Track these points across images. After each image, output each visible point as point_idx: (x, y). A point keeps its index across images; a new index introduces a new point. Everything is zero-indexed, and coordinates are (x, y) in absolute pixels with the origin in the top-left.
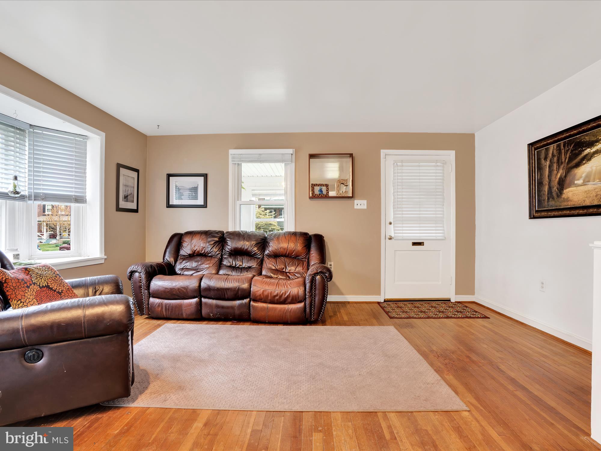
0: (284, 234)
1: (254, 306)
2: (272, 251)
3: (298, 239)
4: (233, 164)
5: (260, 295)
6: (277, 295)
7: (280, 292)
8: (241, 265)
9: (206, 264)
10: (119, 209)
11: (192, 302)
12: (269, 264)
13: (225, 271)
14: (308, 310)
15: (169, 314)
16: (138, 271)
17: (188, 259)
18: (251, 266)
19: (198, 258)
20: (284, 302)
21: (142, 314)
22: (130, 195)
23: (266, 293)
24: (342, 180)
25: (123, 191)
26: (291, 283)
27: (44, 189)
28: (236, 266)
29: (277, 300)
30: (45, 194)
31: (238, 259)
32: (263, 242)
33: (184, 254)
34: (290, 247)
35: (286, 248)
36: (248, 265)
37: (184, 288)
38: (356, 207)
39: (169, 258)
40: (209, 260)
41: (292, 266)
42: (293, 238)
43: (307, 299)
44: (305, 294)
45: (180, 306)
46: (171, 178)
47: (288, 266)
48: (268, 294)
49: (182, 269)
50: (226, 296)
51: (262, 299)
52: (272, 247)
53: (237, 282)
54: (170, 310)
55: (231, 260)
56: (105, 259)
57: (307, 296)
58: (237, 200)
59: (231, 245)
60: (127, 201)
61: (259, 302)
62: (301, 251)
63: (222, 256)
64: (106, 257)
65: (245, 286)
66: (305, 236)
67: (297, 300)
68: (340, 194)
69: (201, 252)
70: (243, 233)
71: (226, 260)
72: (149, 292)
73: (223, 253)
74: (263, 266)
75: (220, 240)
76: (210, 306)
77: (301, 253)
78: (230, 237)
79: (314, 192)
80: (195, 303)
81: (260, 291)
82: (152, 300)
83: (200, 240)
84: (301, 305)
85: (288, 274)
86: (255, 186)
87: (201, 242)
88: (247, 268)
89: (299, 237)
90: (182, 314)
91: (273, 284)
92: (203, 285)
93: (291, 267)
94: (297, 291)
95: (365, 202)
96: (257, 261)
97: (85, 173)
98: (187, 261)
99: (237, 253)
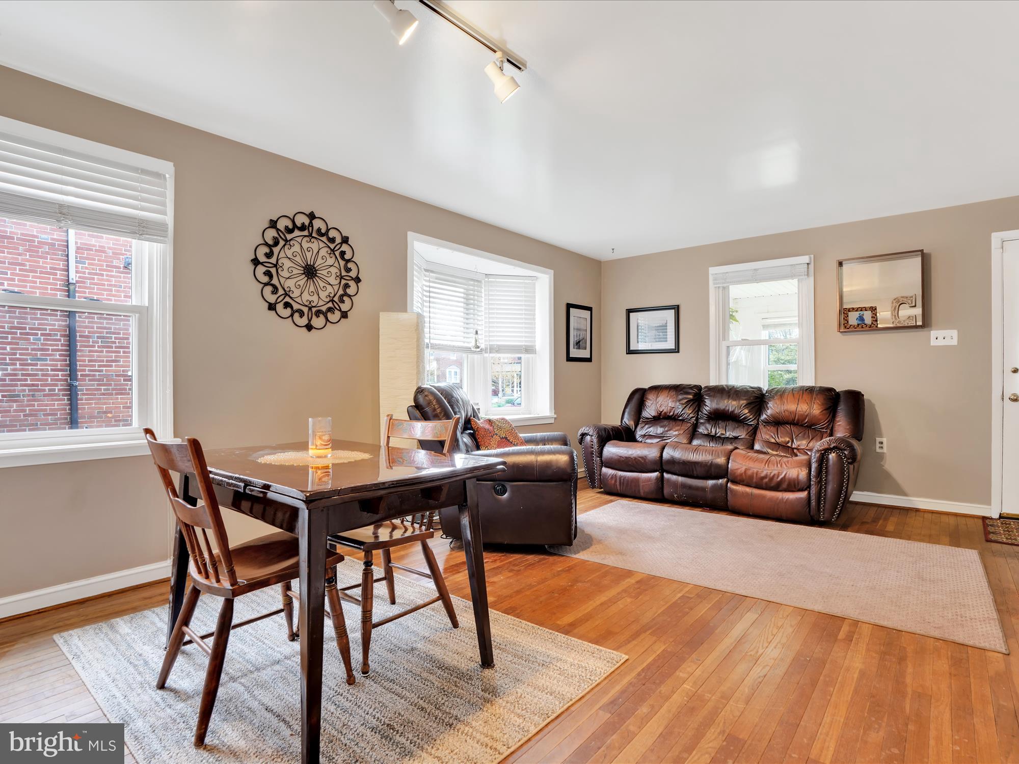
0: (793, 390)
1: (733, 489)
2: (771, 415)
3: (815, 398)
4: (716, 287)
5: (741, 475)
6: (765, 477)
7: (771, 473)
8: (723, 434)
9: (674, 430)
10: (569, 359)
11: (651, 477)
12: (766, 434)
13: (700, 441)
14: (813, 503)
15: (624, 490)
16: (590, 434)
17: (651, 423)
18: (738, 435)
19: (666, 423)
20: (777, 487)
21: (594, 487)
22: (582, 339)
23: (749, 473)
24: (902, 297)
25: (574, 335)
26: (788, 462)
27: (497, 341)
28: (716, 435)
29: (766, 483)
30: (498, 346)
31: (720, 425)
32: (757, 402)
33: (646, 416)
34: (801, 410)
35: (793, 412)
36: (734, 435)
37: (642, 458)
38: (933, 342)
39: (628, 421)
40: (678, 426)
41: (802, 440)
42: (806, 396)
43: (813, 486)
44: (810, 479)
45: (636, 481)
46: (631, 314)
47: (796, 439)
48: (753, 473)
49: (644, 436)
50: (695, 472)
51: (743, 481)
52: (772, 409)
53: (709, 455)
54: (625, 485)
55: (709, 426)
56: (555, 418)
57: (812, 483)
58: (723, 340)
59: (710, 405)
60: (579, 348)
61: (739, 484)
62: (820, 417)
63: (697, 419)
64: (555, 416)
65: (721, 460)
66: (827, 394)
67: (796, 486)
68: (899, 322)
69: (669, 414)
70: (728, 388)
71: (703, 425)
72: (601, 460)
73: (699, 417)
74: (756, 438)
75: (696, 397)
76: (675, 484)
77: (820, 420)
78: (709, 394)
79: (848, 322)
80: (655, 478)
81: (741, 469)
82: (604, 470)
83: (668, 398)
84: (803, 495)
85: (795, 451)
86: (768, 312)
87: (670, 400)
88: (731, 438)
89: (817, 395)
90: (639, 491)
91: (761, 461)
92: (666, 455)
93: (800, 440)
94: (797, 474)
95: (954, 333)
96: (748, 430)
97: (534, 319)
98: (650, 426)
99: (718, 417)
